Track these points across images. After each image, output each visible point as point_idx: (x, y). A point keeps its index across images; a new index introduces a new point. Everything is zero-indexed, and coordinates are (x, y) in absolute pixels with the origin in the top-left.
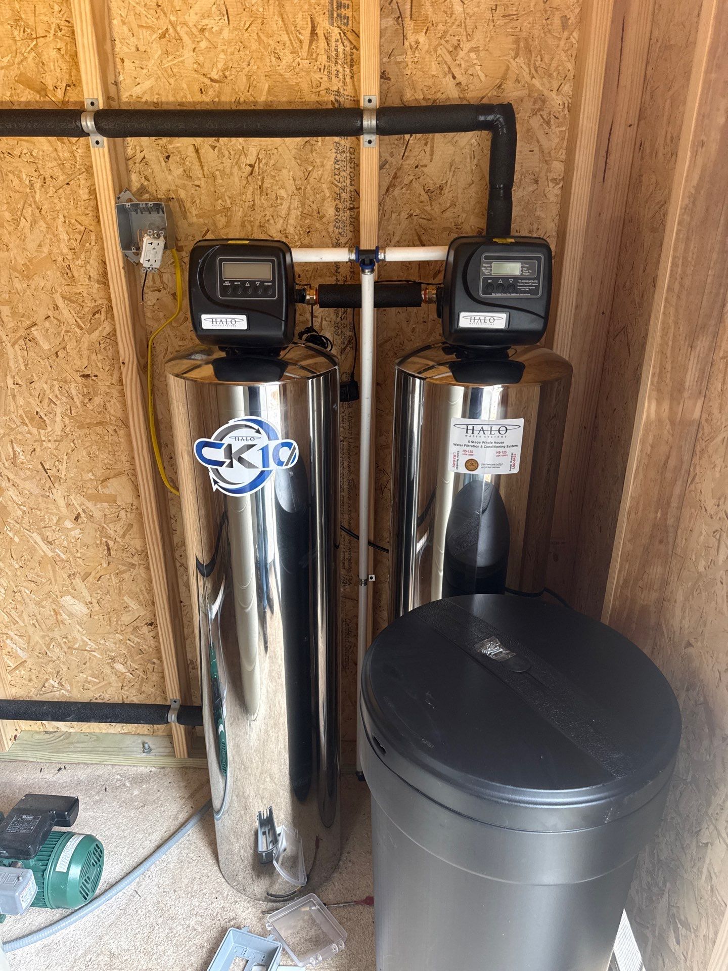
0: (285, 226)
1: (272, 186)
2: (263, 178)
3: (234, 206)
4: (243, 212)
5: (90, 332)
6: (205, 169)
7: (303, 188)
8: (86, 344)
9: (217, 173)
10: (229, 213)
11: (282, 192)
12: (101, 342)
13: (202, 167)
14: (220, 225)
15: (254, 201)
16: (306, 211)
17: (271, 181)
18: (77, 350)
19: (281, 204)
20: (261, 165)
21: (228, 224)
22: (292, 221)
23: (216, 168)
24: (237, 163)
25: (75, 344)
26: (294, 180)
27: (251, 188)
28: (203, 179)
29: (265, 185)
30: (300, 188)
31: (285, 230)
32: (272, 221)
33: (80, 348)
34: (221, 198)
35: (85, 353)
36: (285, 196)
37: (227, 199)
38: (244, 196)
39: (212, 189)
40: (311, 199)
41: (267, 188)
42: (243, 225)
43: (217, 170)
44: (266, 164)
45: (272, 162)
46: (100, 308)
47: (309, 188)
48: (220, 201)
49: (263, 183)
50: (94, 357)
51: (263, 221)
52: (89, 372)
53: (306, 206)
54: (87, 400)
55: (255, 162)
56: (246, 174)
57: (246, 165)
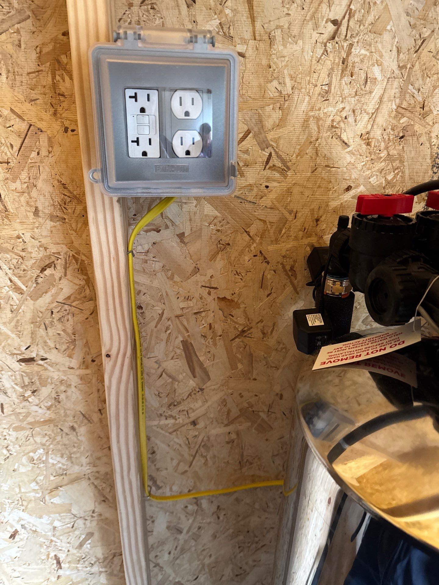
0: (369, 127)
1: (362, 61)
2: (351, 45)
3: (296, 92)
4: (309, 103)
5: (35, 296)
6: (258, 25)
7: (409, 66)
8: (29, 315)
9: (278, 33)
10: (287, 104)
11: (376, 72)
12: (55, 311)
13: (253, 19)
14: (269, 123)
15: (329, 85)
16: (405, 105)
17: (363, 52)
18: (13, 324)
19: (371, 92)
20: (351, 23)
21: (282, 123)
22: (381, 120)
23: (277, 23)
24: (313, 17)
25: (10, 315)
26: (399, 52)
27: (329, 63)
28: (252, 42)
29: (351, 59)
30: (404, 67)
31: (368, 133)
32: (351, 119)
33: (18, 321)
34: (277, 78)
35: (28, 328)
36: (379, 78)
37: (287, 80)
38: (315, 76)
39: (264, 62)
40: (417, 86)
41: (354, 63)
42: (305, 124)
43: (278, 27)
44: (360, 22)
45: (370, 18)
46: (53, 259)
47: (417, 67)
48: (275, 83)
49: (349, 53)
50: (41, 332)
51: (338, 119)
52: (34, 355)
53: (407, 96)
54: (29, 393)
55: (344, 17)
56: (326, 36)
57: (326, 22)
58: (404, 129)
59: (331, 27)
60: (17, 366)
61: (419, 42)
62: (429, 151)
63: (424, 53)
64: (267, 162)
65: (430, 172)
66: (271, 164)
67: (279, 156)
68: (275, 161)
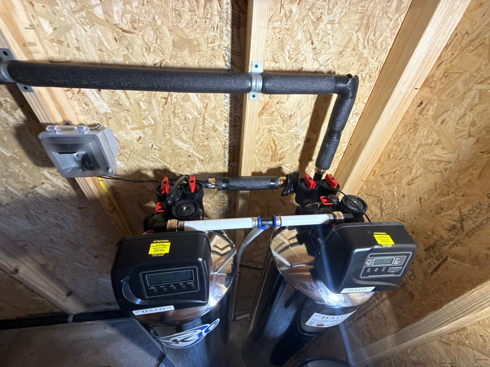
0: (192, 135)
1: (181, 112)
2: (175, 107)
3: (156, 123)
4: (163, 127)
6: (131, 100)
7: (203, 113)
9: (141, 102)
10: (153, 127)
11: (189, 116)
13: (128, 98)
15: (170, 121)
16: (205, 127)
17: (181, 109)
19: (189, 123)
20: (172, 98)
21: (154, 134)
23: (139, 99)
24: (154, 96)
26: (197, 108)
27: (167, 113)
28: (130, 106)
29: (177, 111)
30: (201, 114)
32: (183, 132)
34: (146, 119)
36: (191, 118)
37: (151, 119)
39: (139, 113)
40: (208, 120)
41: (178, 113)
44: (176, 98)
45: (180, 97)
47: (207, 114)
49: (175, 110)
52: (82, 206)
53: (206, 124)
54: (84, 218)
55: (168, 96)
56: (162, 104)
57: (161, 98)
58: (207, 136)
59: (164, 101)
60: (77, 210)
61: (205, 105)
62: (221, 144)
63: (208, 109)
64: (152, 147)
65: (223, 150)
66: (154, 148)
67: (156, 145)
68: (154, 146)
